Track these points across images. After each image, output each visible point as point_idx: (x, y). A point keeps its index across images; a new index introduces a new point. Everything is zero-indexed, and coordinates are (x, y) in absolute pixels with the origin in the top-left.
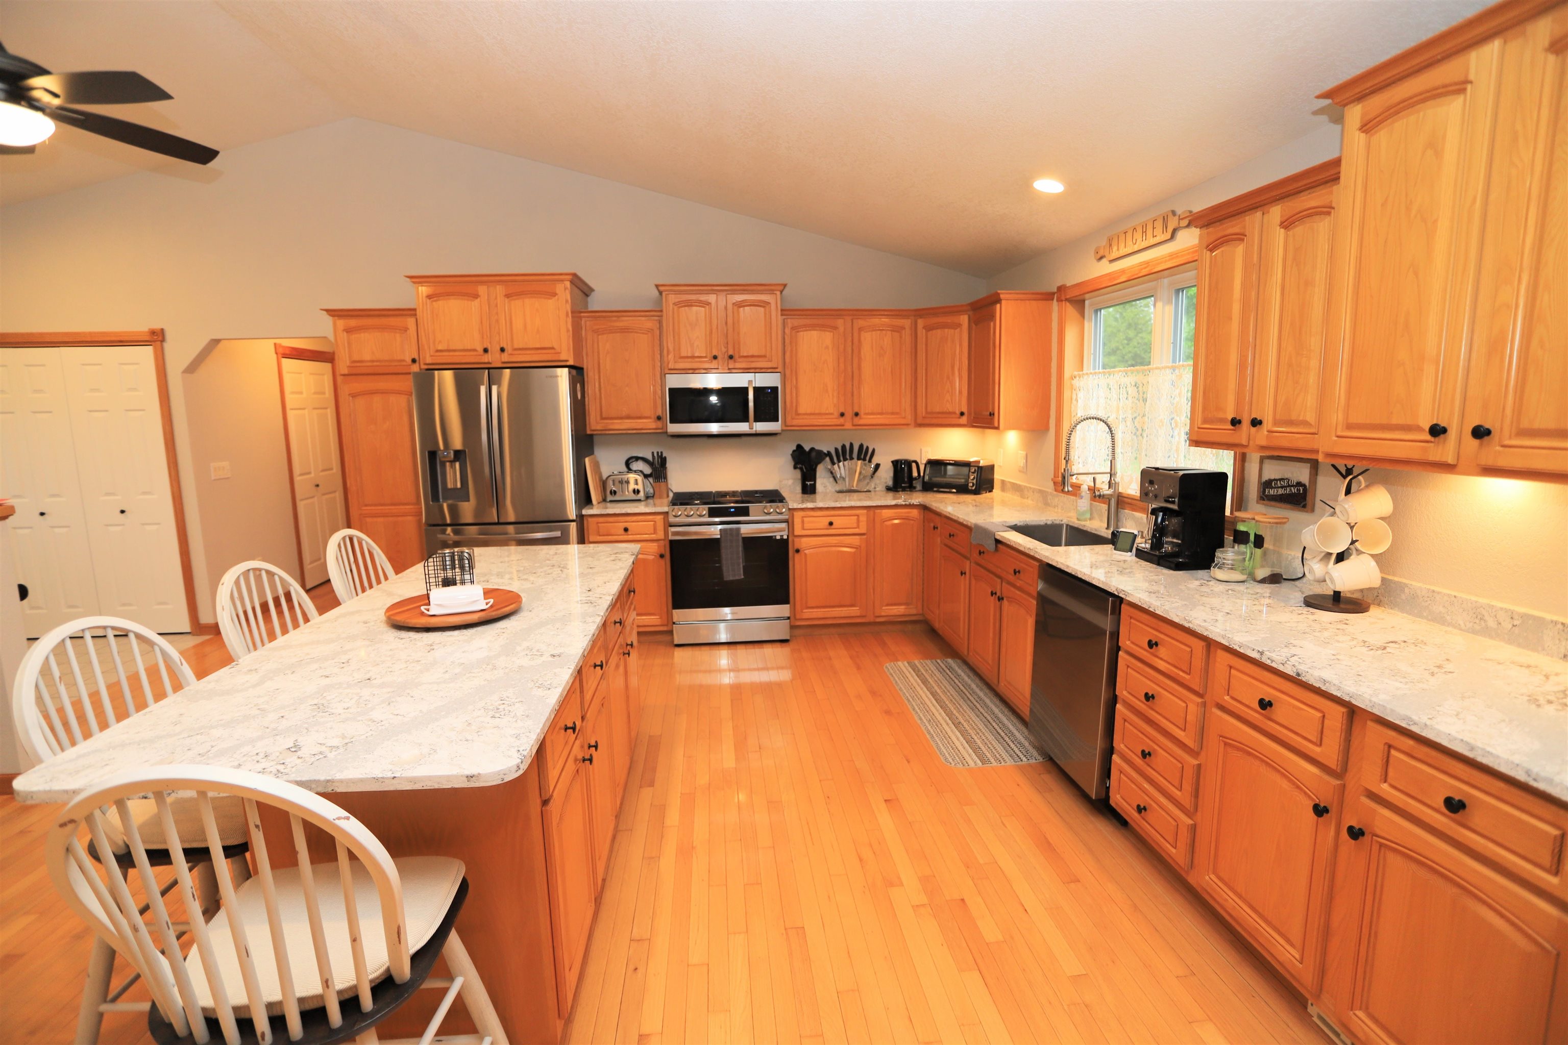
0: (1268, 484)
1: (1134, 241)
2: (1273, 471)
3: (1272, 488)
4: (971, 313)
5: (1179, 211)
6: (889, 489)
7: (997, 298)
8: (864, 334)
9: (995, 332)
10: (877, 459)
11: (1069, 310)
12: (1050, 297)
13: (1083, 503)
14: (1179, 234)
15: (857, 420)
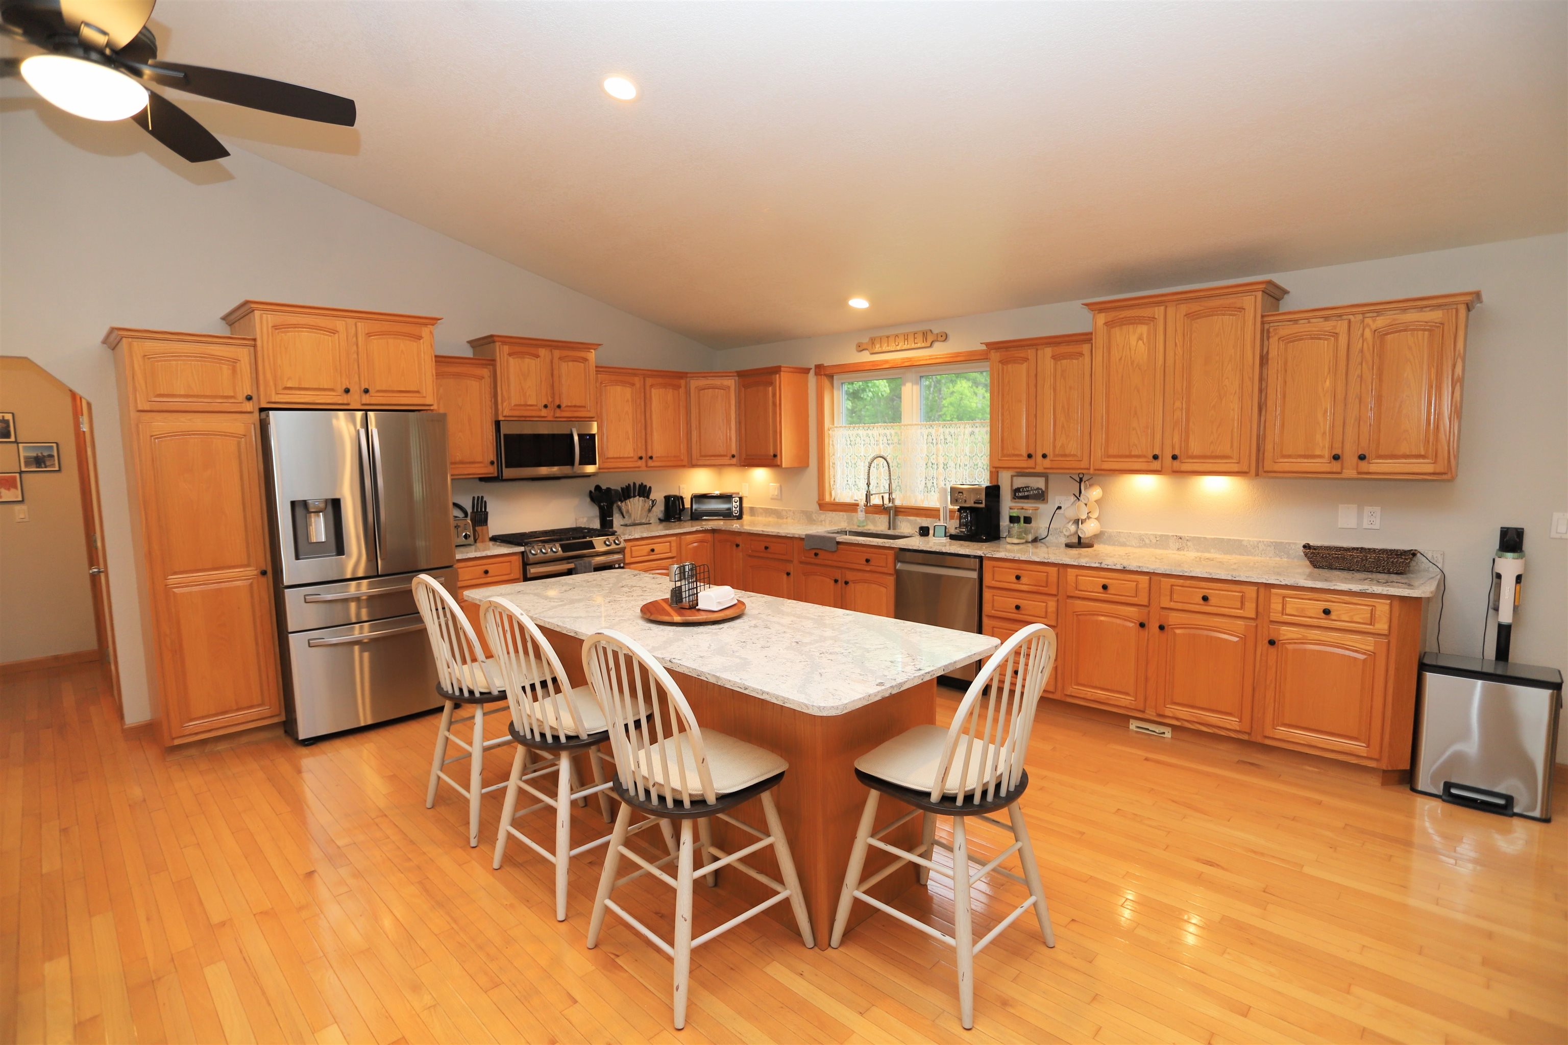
0: (1018, 490)
1: (897, 344)
2: (1020, 482)
3: (1020, 492)
4: (737, 378)
5: (935, 331)
6: (661, 520)
7: (777, 370)
8: (653, 390)
9: (774, 395)
10: (653, 496)
11: (826, 382)
12: (806, 371)
13: (861, 515)
14: (936, 344)
15: (650, 463)
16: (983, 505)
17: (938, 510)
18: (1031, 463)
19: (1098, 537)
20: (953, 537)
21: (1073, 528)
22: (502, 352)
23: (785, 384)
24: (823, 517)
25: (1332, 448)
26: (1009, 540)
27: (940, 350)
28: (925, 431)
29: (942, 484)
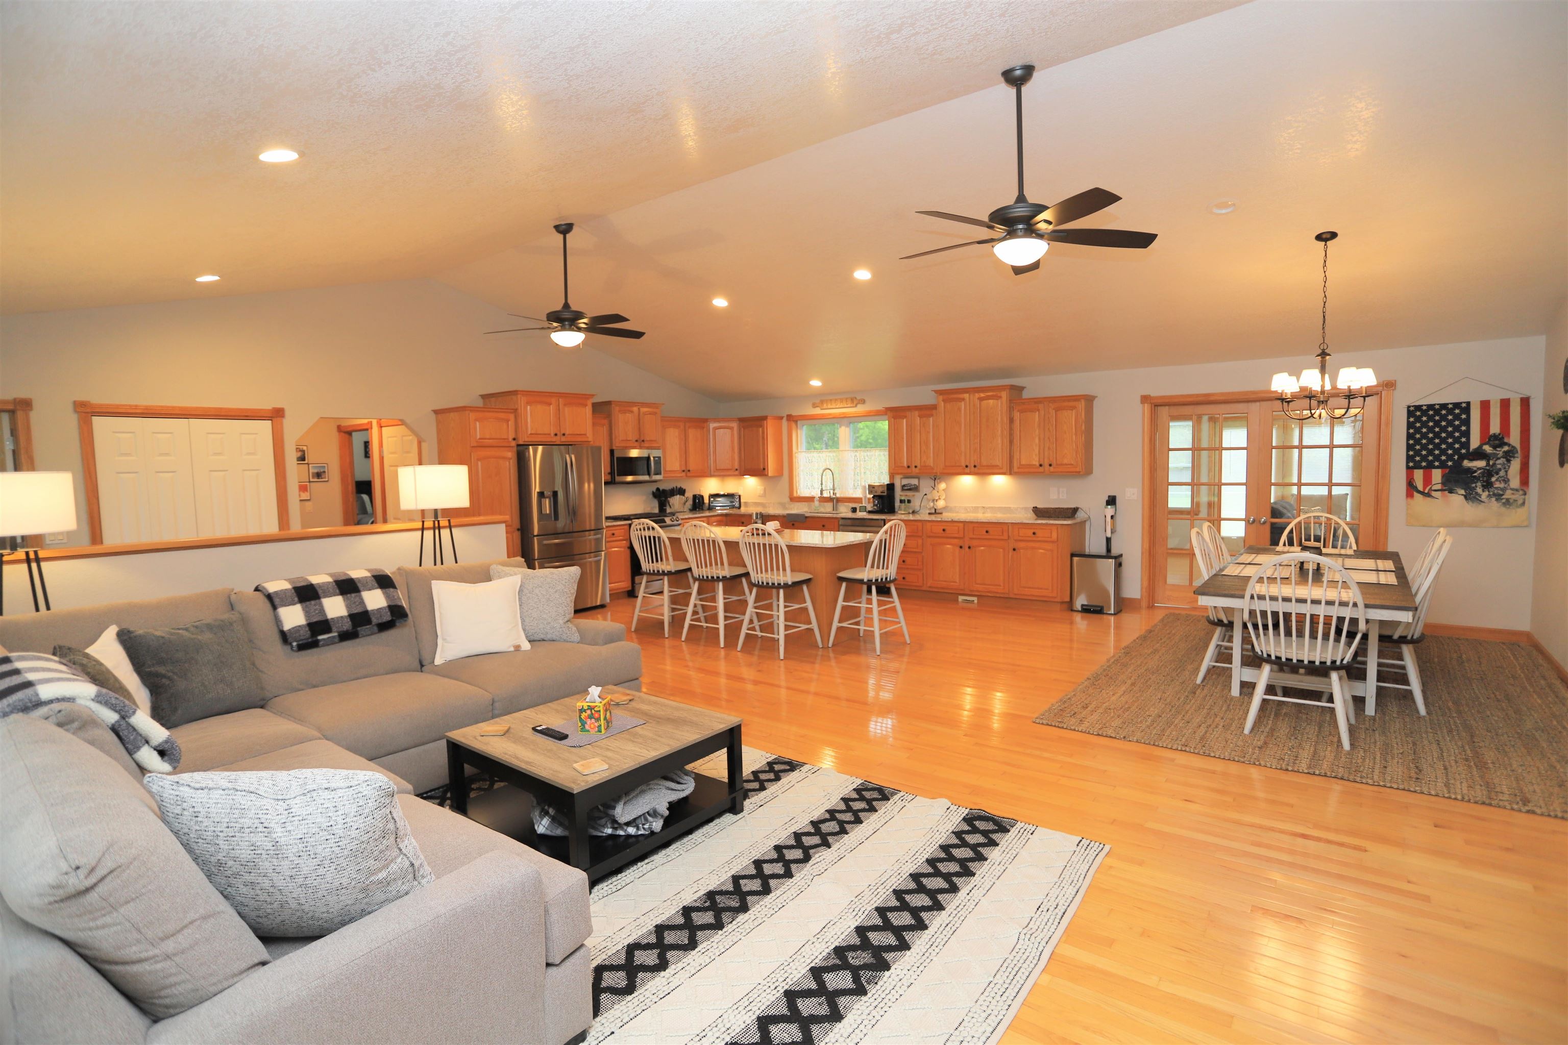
0: (904, 486)
1: (836, 404)
2: (905, 482)
3: (906, 487)
4: (738, 422)
5: (858, 398)
6: (689, 510)
7: (765, 418)
8: (690, 430)
9: (763, 433)
10: (686, 495)
11: (794, 425)
12: (782, 418)
13: (817, 503)
14: (859, 406)
15: (689, 474)
16: (885, 494)
17: (861, 499)
18: (909, 470)
19: (945, 508)
20: (870, 512)
21: (932, 504)
22: (615, 409)
23: (770, 428)
24: (792, 505)
25: (1039, 461)
26: (899, 512)
27: (861, 409)
28: (853, 454)
29: (863, 484)
